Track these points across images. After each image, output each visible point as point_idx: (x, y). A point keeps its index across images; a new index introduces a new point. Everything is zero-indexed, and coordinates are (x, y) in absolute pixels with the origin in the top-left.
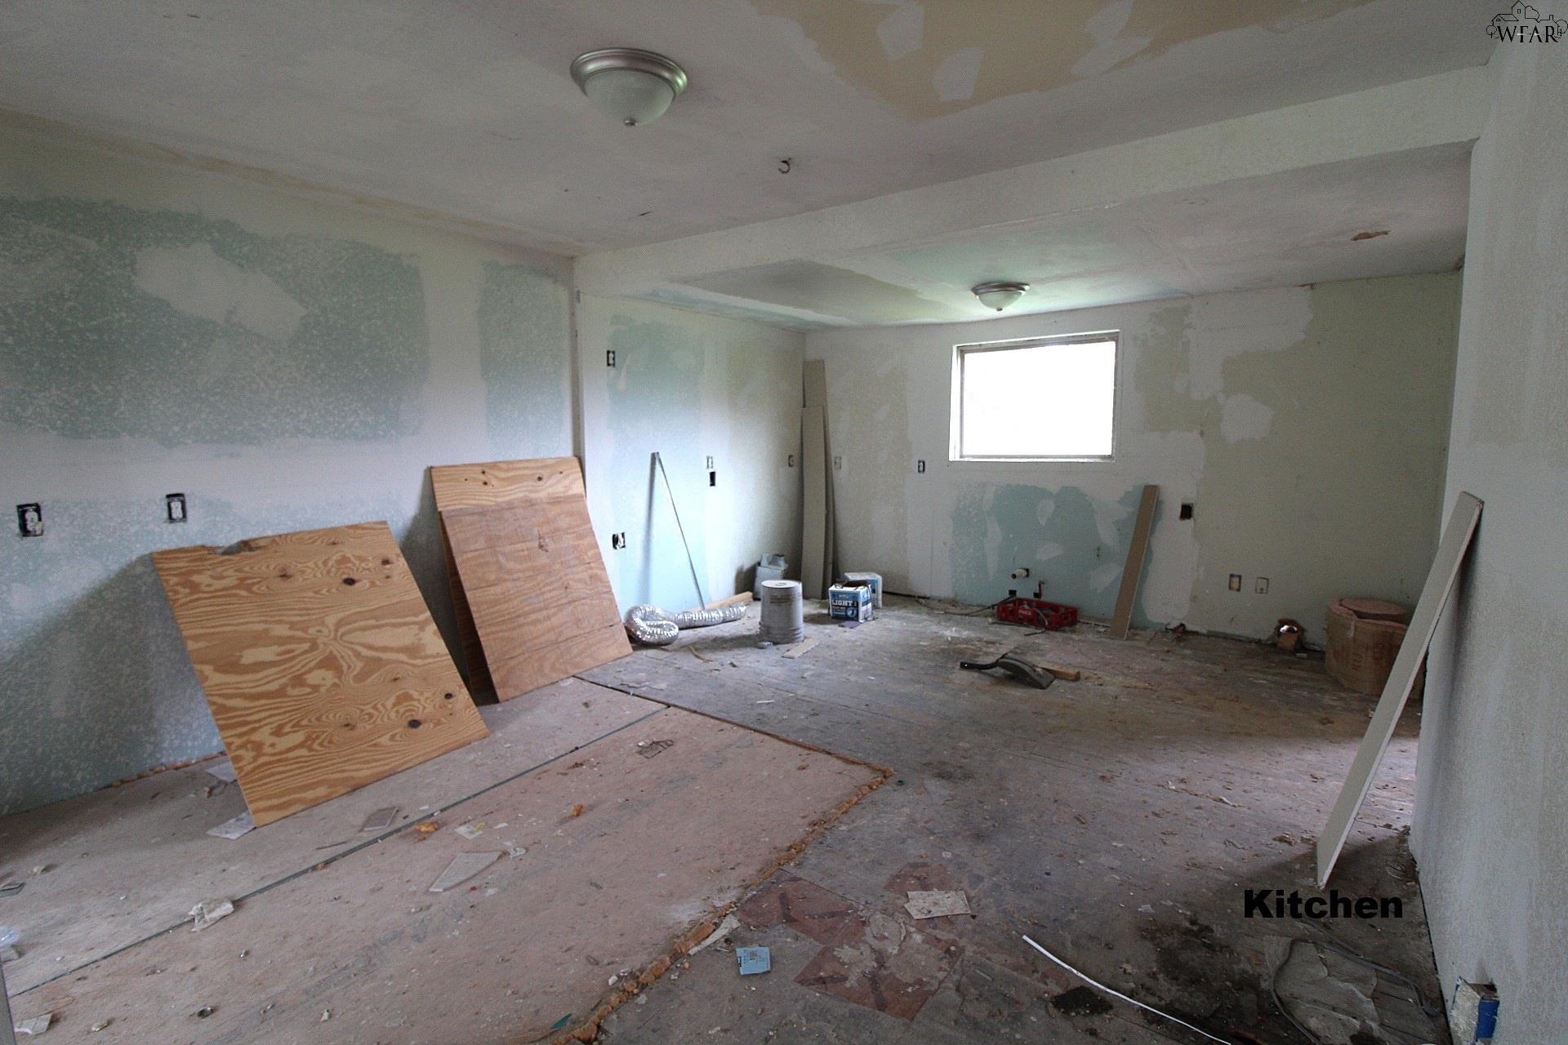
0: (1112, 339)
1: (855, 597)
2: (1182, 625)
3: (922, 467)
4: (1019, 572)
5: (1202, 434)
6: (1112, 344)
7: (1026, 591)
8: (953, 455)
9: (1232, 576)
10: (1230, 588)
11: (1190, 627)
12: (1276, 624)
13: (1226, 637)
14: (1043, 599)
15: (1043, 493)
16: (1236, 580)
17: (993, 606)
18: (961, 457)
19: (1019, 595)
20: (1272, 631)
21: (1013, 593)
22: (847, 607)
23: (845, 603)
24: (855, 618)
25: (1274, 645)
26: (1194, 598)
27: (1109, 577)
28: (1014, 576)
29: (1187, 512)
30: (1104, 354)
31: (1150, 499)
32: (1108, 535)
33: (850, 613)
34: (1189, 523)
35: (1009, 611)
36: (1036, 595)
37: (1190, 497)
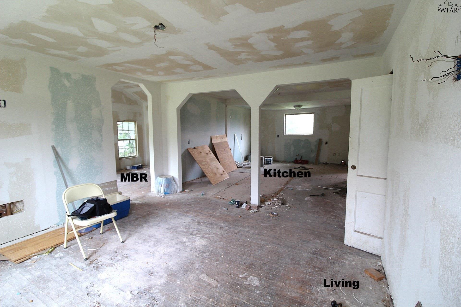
0: (313, 113)
1: (270, 159)
2: (326, 163)
3: (278, 136)
4: (298, 155)
5: (329, 130)
6: (313, 114)
7: (298, 158)
8: (284, 134)
9: (334, 154)
10: (334, 155)
11: (327, 163)
12: (341, 161)
13: (333, 164)
14: (302, 160)
15: (302, 141)
16: (335, 154)
17: (293, 161)
18: (286, 134)
19: (297, 159)
20: (341, 163)
21: (296, 159)
22: (269, 162)
23: (269, 161)
24: (271, 163)
25: (341, 165)
26: (328, 158)
27: (313, 155)
28: (297, 156)
29: (326, 143)
30: (311, 116)
31: (320, 141)
32: (313, 148)
33: (269, 163)
34: (327, 145)
35: (296, 162)
36: (300, 159)
37: (327, 141)
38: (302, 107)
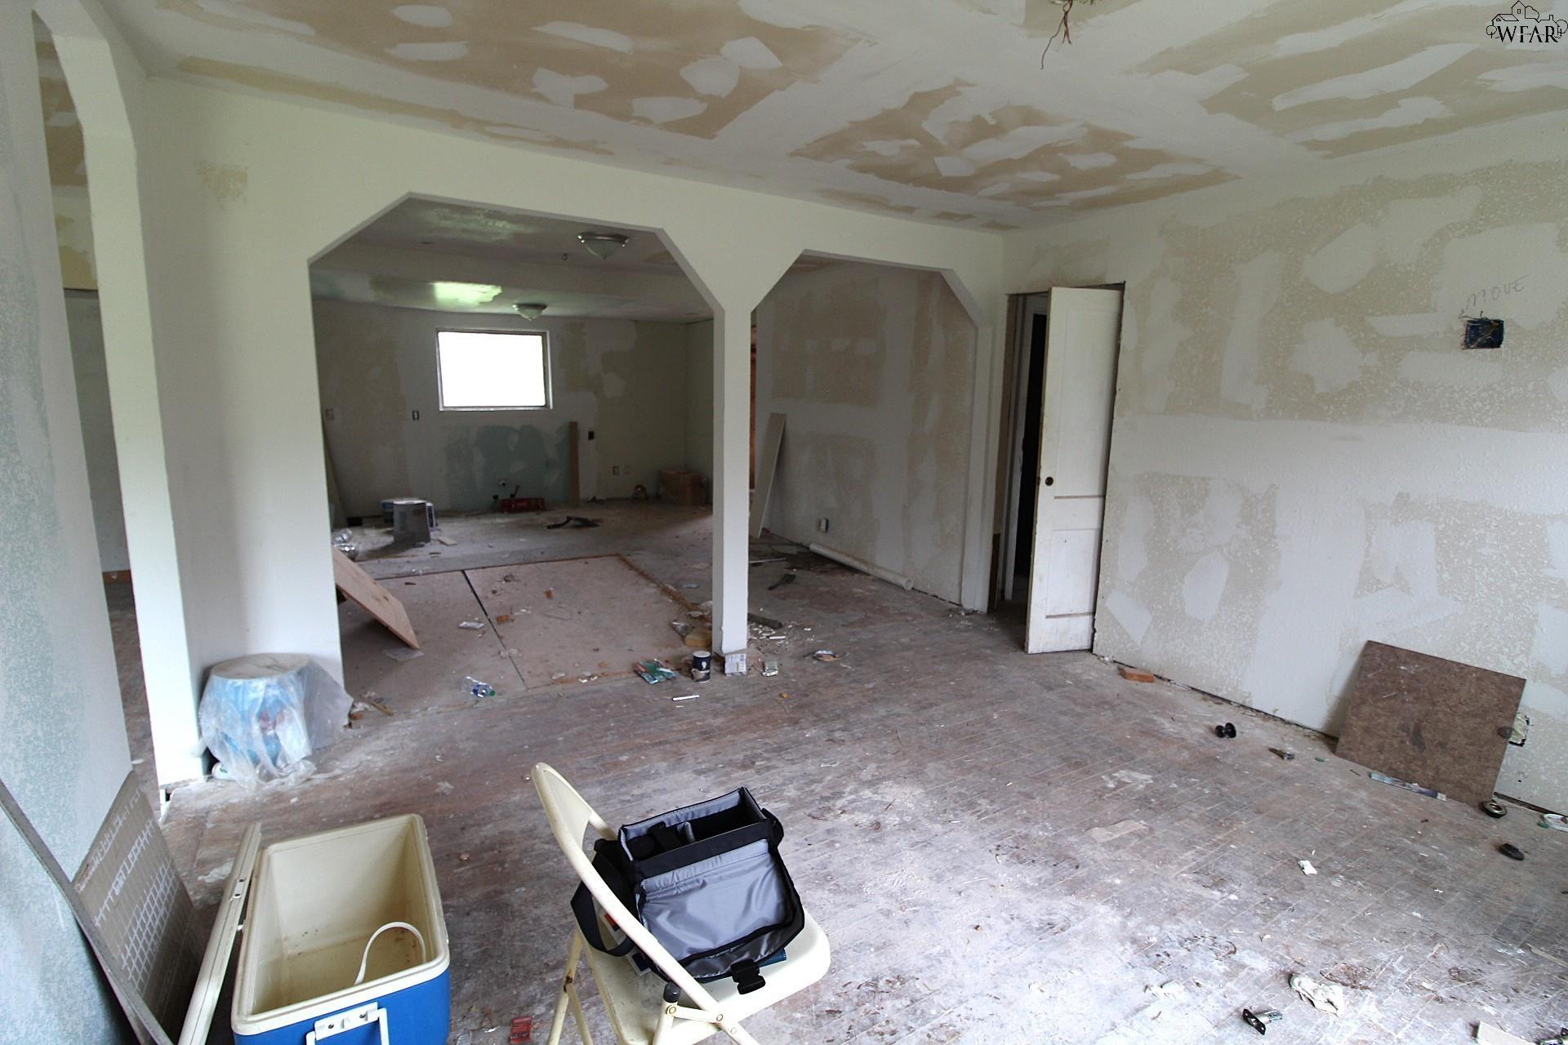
0: (539, 335)
2: (595, 497)
3: (416, 416)
4: (500, 482)
5: (595, 393)
6: (540, 338)
7: (504, 495)
8: (441, 409)
9: (614, 467)
10: (614, 473)
11: (598, 498)
12: (636, 487)
13: (616, 499)
14: (518, 496)
15: (512, 430)
16: (616, 469)
18: (445, 407)
19: (500, 498)
20: (633, 493)
21: (496, 497)
25: (636, 499)
26: (598, 485)
27: (553, 480)
28: (497, 485)
29: (591, 435)
31: (573, 427)
32: (552, 453)
34: (593, 441)
36: (512, 496)
37: (591, 430)
38: (545, 312)
